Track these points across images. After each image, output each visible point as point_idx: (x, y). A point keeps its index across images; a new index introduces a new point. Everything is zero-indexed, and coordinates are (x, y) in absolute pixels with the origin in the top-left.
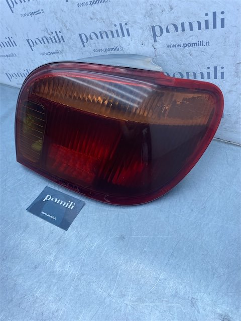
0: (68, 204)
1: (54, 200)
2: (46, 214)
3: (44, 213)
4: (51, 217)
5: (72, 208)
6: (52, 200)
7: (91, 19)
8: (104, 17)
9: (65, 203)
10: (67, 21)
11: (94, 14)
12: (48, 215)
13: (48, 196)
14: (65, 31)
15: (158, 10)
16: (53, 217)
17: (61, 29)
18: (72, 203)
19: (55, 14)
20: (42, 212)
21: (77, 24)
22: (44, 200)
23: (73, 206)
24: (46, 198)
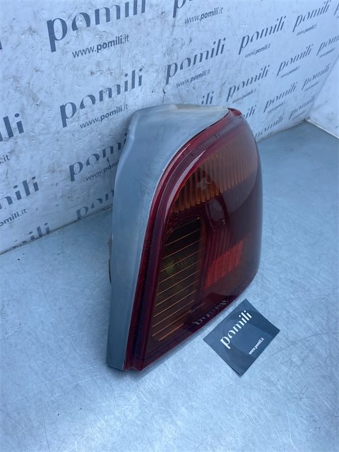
0: (243, 319)
1: (231, 334)
2: (254, 349)
3: (252, 351)
4: (258, 344)
5: (251, 317)
6: (231, 337)
7: (92, 73)
8: (114, 66)
9: (240, 322)
10: (41, 89)
11: (98, 64)
12: (256, 347)
13: (222, 341)
14: (29, 111)
15: (179, 45)
16: (260, 342)
17: (23, 110)
18: (242, 314)
19: (16, 79)
20: (250, 353)
21: (62, 89)
22: (229, 348)
23: (248, 314)
24: (226, 345)
